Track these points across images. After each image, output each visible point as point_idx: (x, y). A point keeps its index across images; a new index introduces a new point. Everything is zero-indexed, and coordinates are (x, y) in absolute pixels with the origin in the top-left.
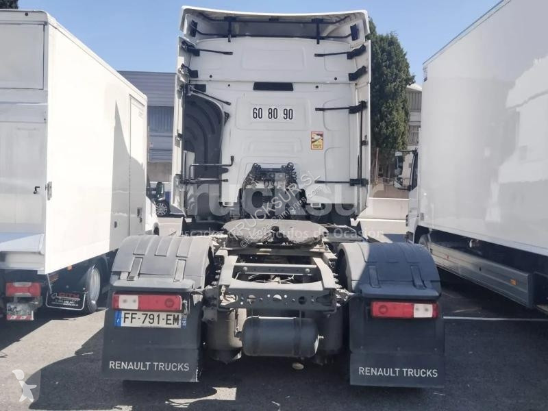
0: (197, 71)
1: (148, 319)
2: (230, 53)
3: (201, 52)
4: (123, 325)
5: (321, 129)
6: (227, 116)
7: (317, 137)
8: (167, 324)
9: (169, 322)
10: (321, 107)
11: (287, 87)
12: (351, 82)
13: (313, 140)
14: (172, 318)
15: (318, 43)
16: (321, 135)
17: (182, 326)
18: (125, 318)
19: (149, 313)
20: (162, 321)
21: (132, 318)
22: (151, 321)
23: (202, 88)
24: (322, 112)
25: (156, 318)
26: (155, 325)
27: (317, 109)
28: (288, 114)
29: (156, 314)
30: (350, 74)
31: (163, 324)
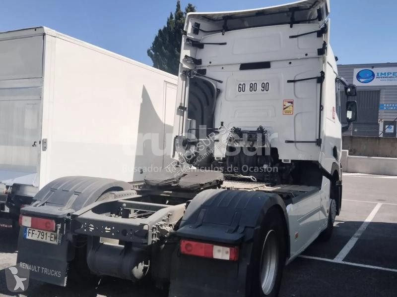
0: (201, 60)
1: (40, 236)
2: (225, 44)
3: (205, 45)
4: (28, 237)
5: (291, 97)
6: (219, 91)
7: (288, 104)
8: (51, 240)
9: (52, 239)
10: (293, 79)
11: (266, 65)
12: (319, 56)
13: (285, 107)
14: (53, 236)
15: (291, 27)
16: (292, 103)
17: (59, 243)
18: (29, 233)
19: (41, 231)
20: (48, 238)
21: (33, 233)
22: (42, 237)
23: (203, 72)
24: (292, 83)
25: (45, 235)
26: (44, 240)
27: (289, 81)
28: (265, 87)
29: (45, 232)
30: (318, 50)
31: (48, 241)
